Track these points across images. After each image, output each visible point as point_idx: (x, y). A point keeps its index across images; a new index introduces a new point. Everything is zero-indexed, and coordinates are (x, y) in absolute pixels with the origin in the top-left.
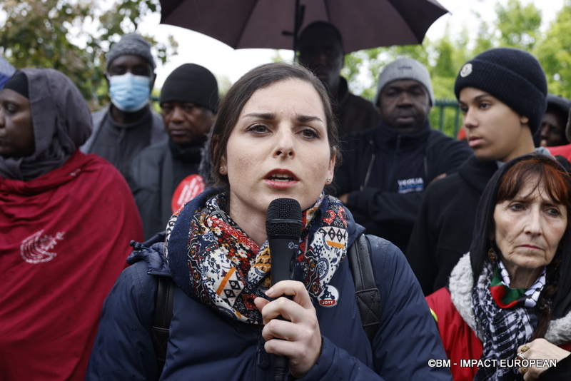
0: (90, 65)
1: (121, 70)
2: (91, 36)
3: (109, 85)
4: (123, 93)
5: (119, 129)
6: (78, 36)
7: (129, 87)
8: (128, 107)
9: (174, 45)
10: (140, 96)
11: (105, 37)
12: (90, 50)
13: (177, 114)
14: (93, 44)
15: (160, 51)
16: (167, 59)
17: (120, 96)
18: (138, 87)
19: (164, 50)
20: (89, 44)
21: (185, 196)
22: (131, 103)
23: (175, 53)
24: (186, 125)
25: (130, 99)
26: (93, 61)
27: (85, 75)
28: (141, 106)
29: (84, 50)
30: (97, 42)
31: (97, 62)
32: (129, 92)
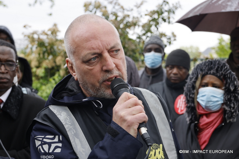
0: (138, 47)
1: (150, 50)
2: (138, 34)
3: (144, 57)
4: (150, 60)
5: (149, 77)
6: (133, 35)
7: (153, 57)
8: (152, 66)
9: (174, 36)
10: (157, 62)
11: (144, 34)
12: (138, 40)
13: (175, 71)
14: (139, 38)
15: (168, 39)
16: (171, 42)
17: (149, 61)
18: (157, 58)
19: (170, 39)
20: (137, 38)
21: (180, 104)
22: (153, 65)
23: (175, 40)
24: (179, 76)
25: (153, 63)
26: (139, 45)
27: (136, 51)
28: (158, 66)
29: (136, 40)
30: (140, 37)
31: (141, 45)
32: (153, 60)
